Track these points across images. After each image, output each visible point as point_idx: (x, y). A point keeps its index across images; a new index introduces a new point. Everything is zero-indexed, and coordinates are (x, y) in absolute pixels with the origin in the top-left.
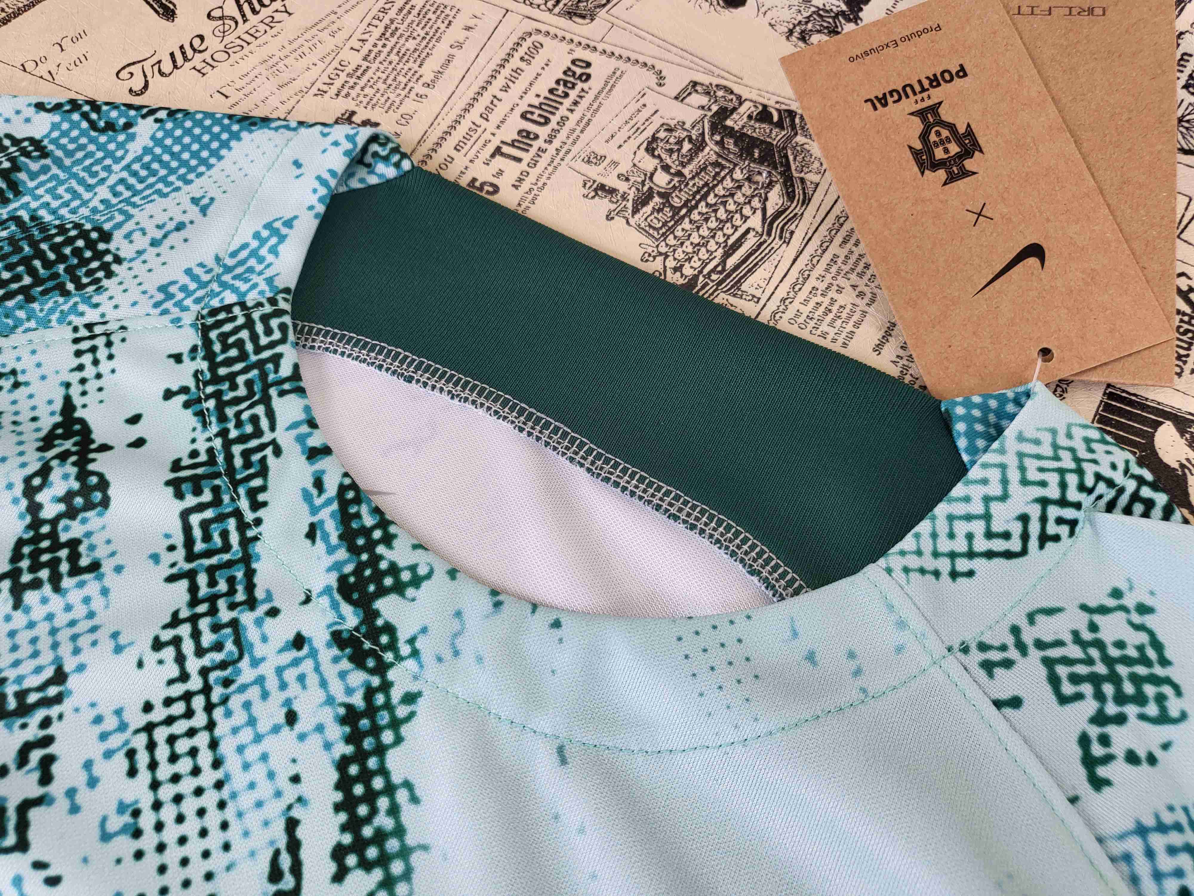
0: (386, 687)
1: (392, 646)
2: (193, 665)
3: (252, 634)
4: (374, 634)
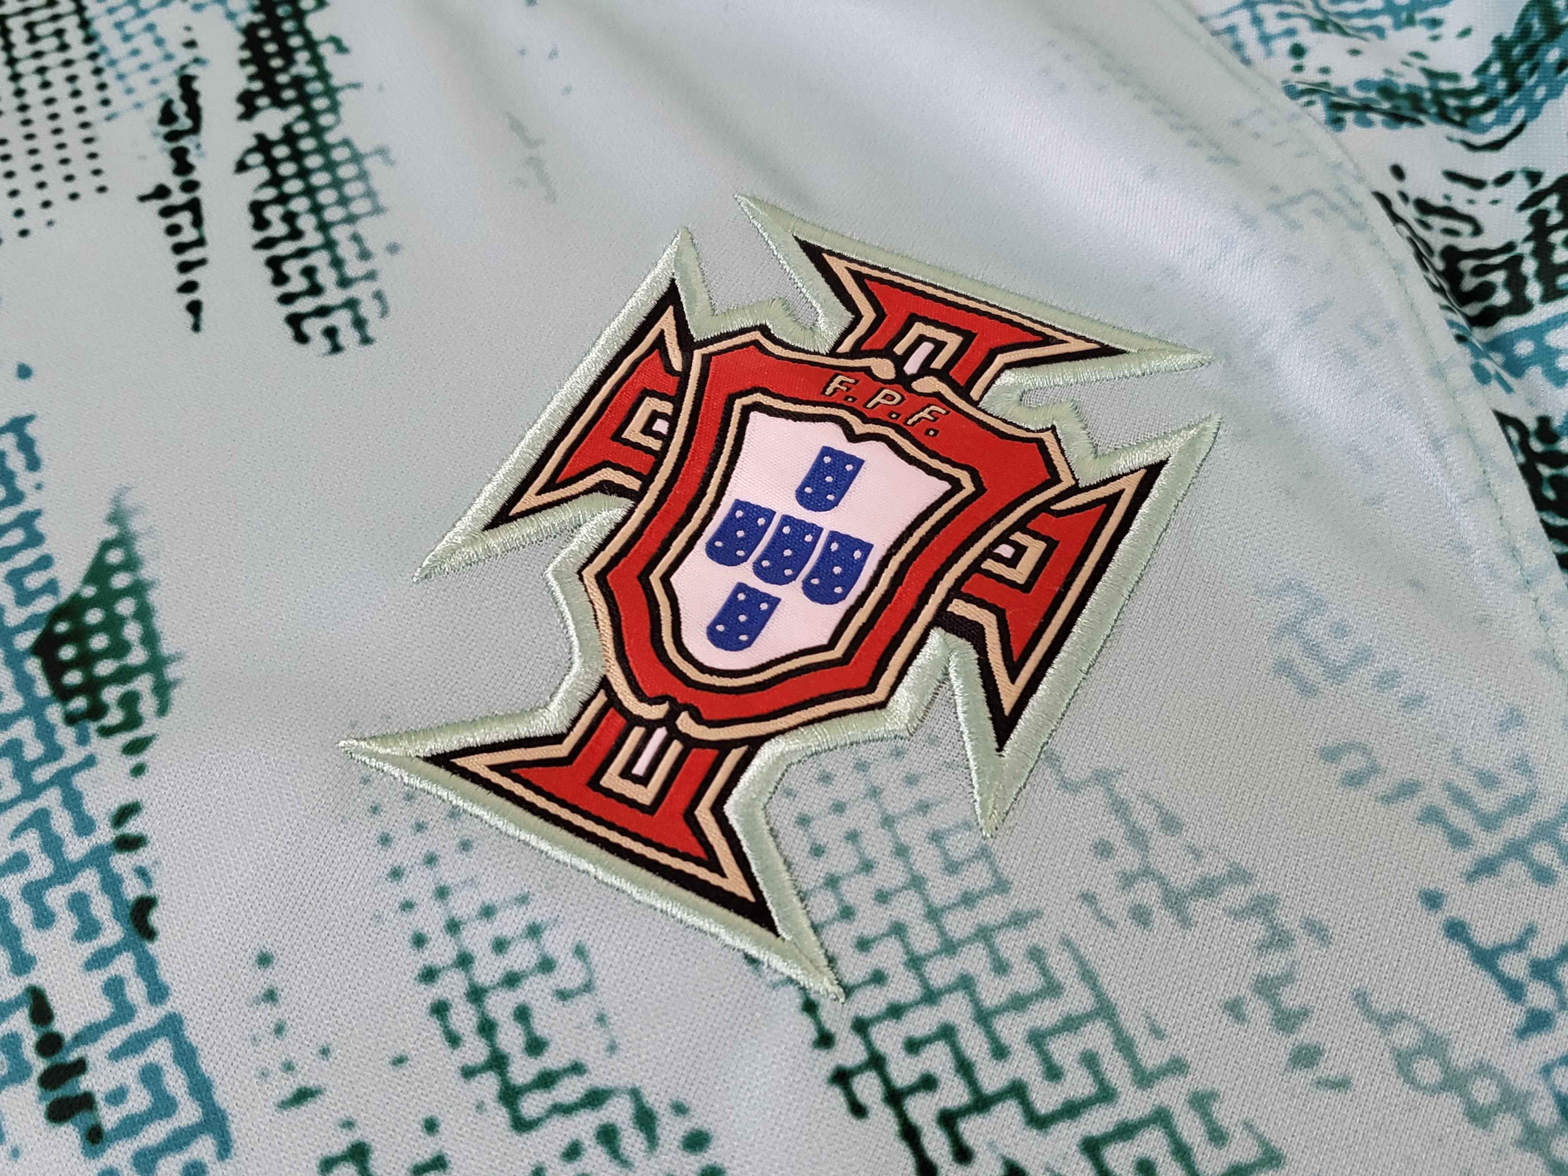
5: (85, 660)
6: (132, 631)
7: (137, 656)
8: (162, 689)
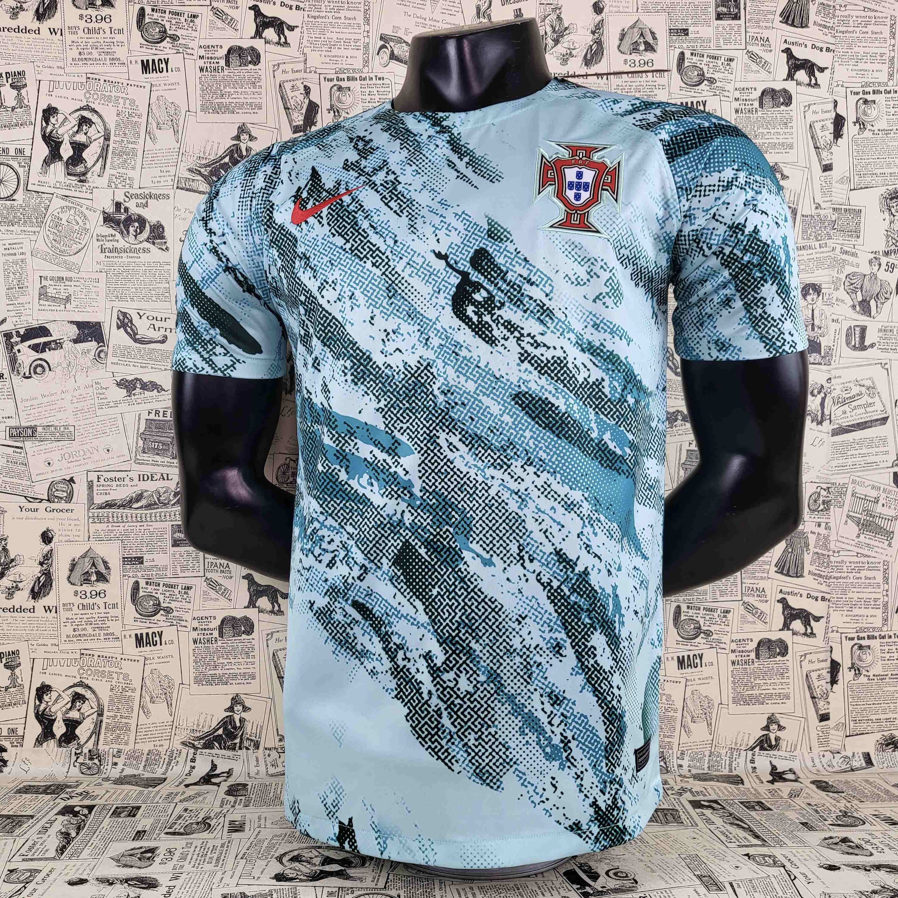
0: (453, 134)
1: (449, 127)
2: (411, 149)
3: (419, 140)
4: (445, 128)
5: (496, 235)
6: (499, 228)
7: (502, 231)
8: (508, 233)
